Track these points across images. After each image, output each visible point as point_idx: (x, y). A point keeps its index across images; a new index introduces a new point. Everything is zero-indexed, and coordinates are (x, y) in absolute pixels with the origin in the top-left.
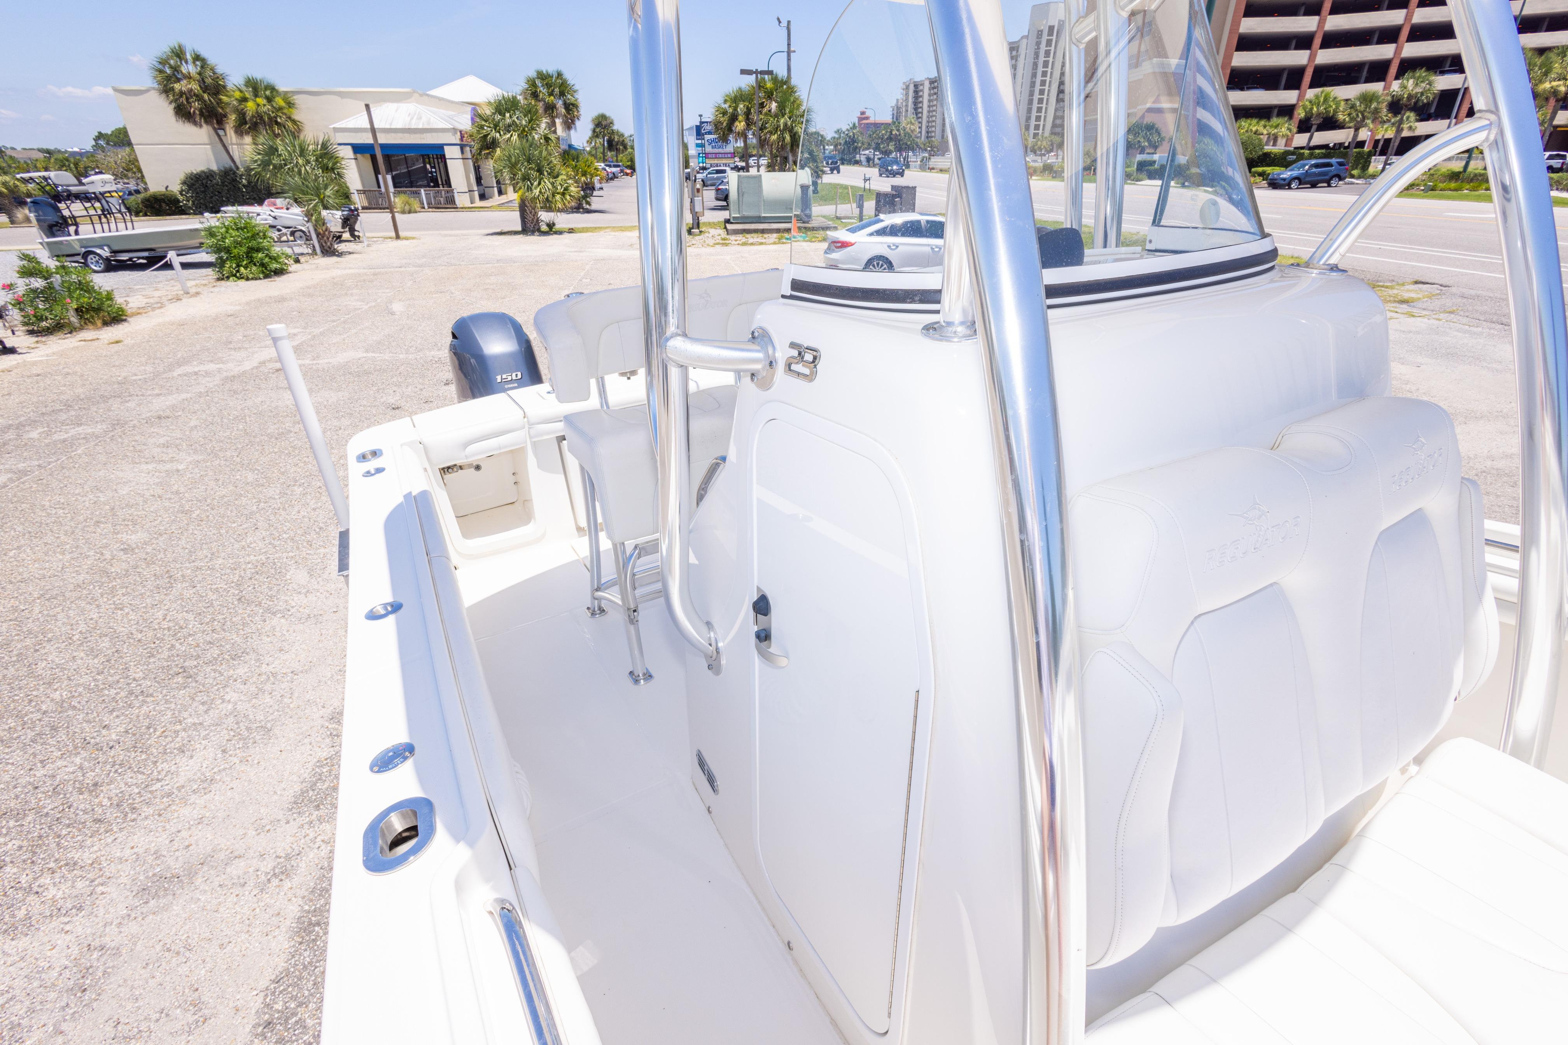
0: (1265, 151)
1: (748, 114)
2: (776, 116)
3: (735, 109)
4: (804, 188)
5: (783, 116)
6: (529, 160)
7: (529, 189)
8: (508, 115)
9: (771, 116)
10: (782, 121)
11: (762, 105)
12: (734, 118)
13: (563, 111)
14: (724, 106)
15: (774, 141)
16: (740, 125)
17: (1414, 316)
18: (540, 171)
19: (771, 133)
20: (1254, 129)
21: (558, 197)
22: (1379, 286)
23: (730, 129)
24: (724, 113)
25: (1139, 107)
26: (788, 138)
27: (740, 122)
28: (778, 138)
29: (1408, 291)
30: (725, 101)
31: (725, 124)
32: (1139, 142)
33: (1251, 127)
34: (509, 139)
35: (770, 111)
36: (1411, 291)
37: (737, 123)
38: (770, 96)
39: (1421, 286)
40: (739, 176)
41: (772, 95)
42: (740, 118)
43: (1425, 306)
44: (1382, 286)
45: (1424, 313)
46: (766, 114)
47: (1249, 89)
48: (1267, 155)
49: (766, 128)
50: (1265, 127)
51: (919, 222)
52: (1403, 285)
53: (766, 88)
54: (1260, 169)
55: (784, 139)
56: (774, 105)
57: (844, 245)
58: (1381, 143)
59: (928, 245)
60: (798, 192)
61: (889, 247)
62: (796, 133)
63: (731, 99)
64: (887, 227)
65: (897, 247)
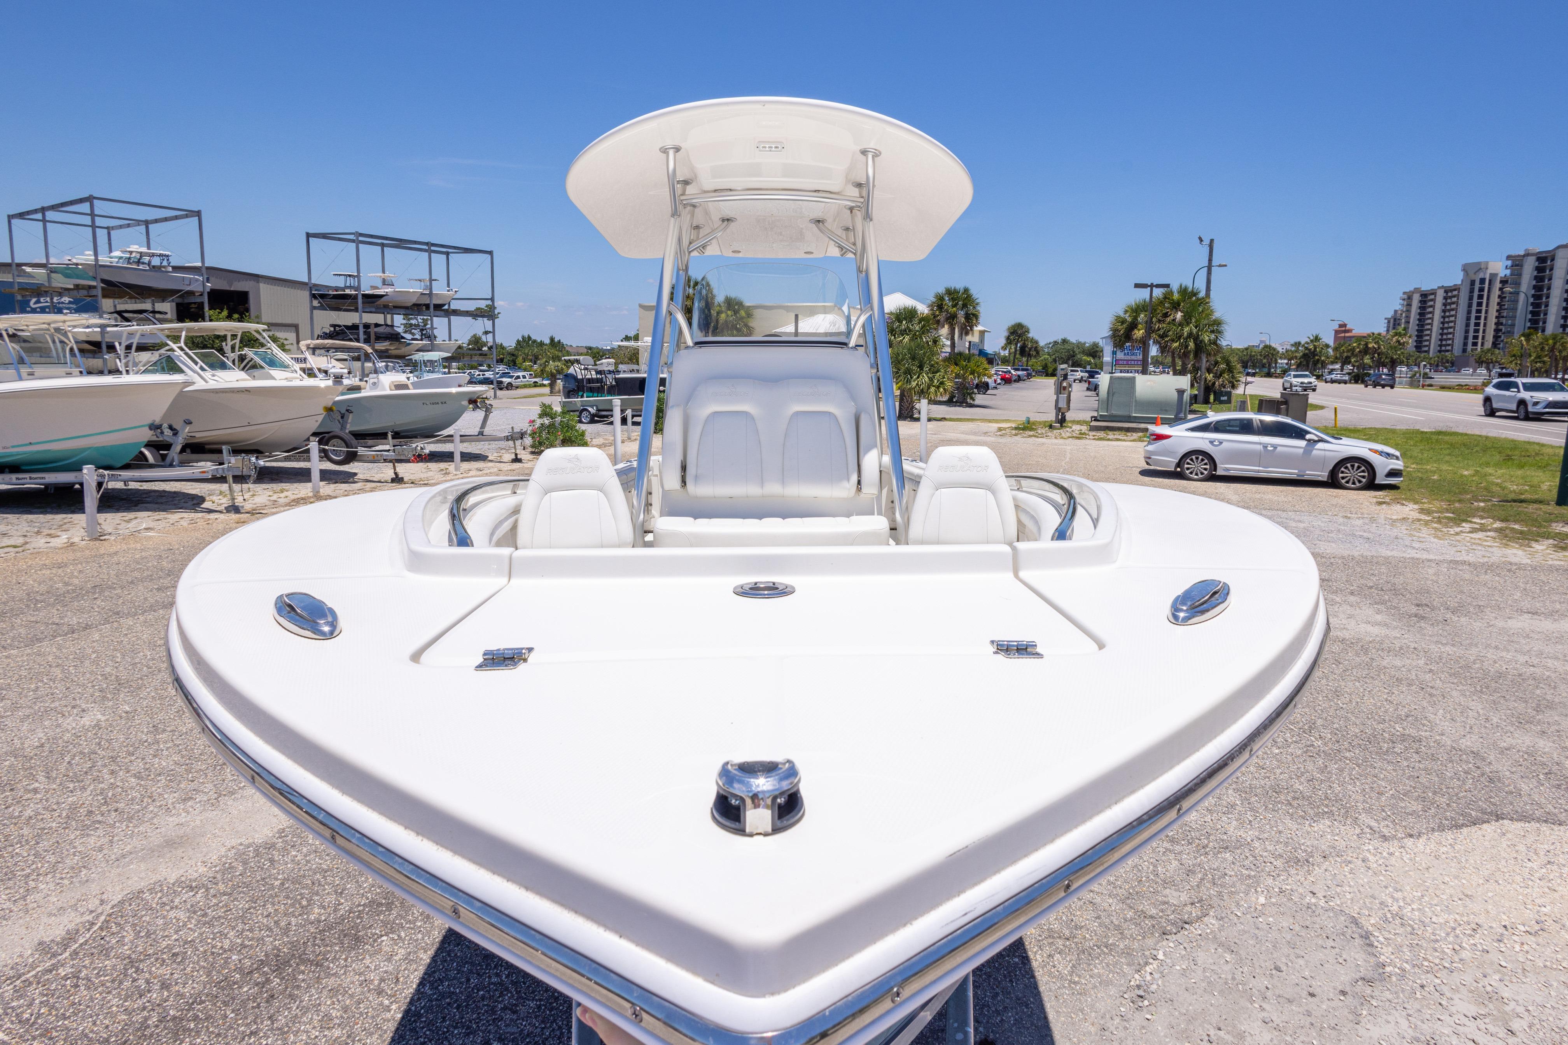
1: (1149, 321)
2: (1180, 324)
3: (1135, 318)
4: (1181, 392)
5: (1188, 324)
6: (913, 358)
7: (909, 382)
8: (904, 322)
9: (1174, 325)
10: (1186, 330)
11: (1166, 315)
12: (1133, 326)
13: (963, 319)
14: (1123, 315)
15: (1176, 348)
16: (1139, 333)
18: (921, 367)
19: (1173, 341)
21: (933, 389)
23: (1128, 336)
24: (1123, 322)
26: (1192, 345)
27: (1139, 330)
28: (1180, 344)
30: (1126, 312)
31: (1122, 332)
34: (901, 341)
35: (1174, 320)
37: (1136, 331)
38: (1176, 306)
40: (1111, 377)
41: (1179, 305)
42: (1140, 326)
46: (1169, 323)
49: (1167, 336)
51: (1252, 420)
53: (1173, 300)
55: (1187, 347)
56: (1179, 315)
57: (1160, 437)
59: (1260, 444)
60: (1175, 395)
61: (1211, 442)
62: (1202, 341)
63: (1132, 309)
64: (1211, 423)
65: (1221, 443)
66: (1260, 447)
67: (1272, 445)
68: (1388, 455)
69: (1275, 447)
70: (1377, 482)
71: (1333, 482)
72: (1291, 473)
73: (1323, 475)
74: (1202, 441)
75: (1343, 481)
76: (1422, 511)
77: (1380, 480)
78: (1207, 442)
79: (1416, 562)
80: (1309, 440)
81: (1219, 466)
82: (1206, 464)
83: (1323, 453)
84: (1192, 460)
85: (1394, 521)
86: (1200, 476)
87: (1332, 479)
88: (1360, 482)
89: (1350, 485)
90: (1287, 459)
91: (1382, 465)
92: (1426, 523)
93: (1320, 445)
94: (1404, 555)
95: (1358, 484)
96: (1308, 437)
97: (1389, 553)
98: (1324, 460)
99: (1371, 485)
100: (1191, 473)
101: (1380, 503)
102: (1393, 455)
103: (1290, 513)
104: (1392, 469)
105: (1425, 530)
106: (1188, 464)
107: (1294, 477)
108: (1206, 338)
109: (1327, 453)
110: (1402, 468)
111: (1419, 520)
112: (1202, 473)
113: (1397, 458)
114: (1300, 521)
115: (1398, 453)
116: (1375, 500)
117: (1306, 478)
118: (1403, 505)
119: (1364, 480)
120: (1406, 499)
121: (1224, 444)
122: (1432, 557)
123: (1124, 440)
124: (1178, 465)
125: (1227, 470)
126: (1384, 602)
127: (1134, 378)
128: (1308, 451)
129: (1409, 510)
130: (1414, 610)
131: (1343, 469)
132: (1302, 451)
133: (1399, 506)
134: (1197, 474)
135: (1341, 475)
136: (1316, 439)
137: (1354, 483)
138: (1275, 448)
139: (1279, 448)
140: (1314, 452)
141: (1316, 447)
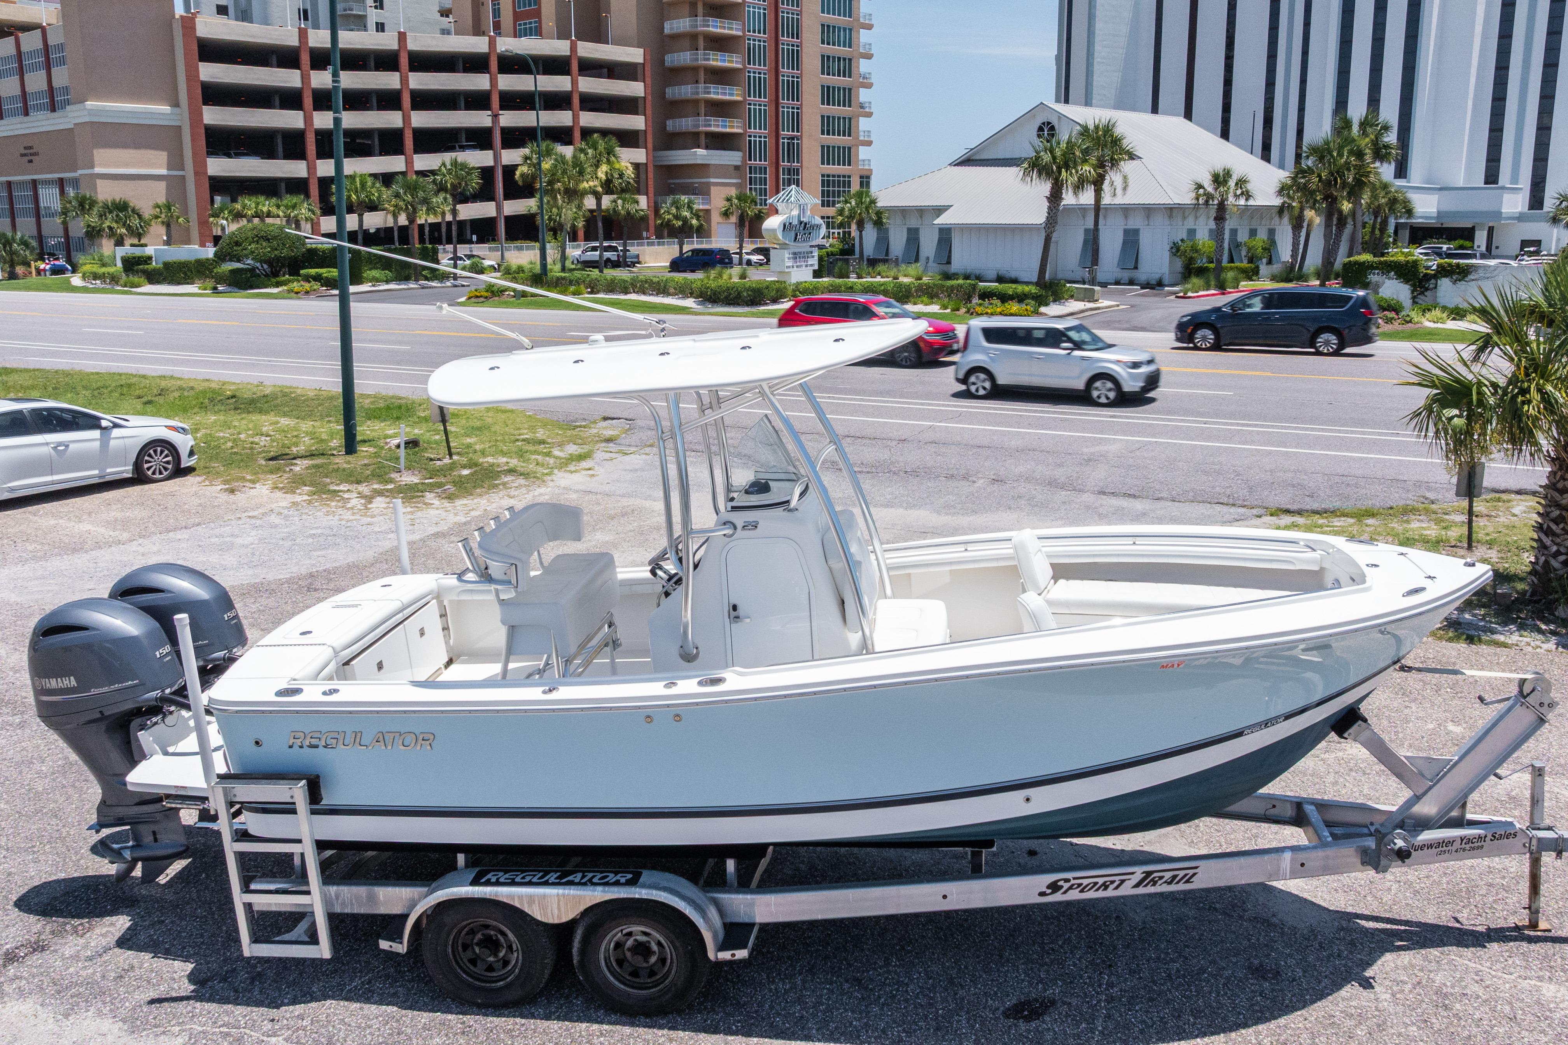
0: (309, 246)
17: (626, 454)
20: (265, 209)
22: (577, 427)
25: (80, 172)
29: (604, 428)
32: (110, 228)
33: (260, 207)
36: (608, 429)
39: (610, 421)
43: (627, 441)
44: (580, 426)
45: (633, 449)
47: (238, 155)
48: (312, 252)
50: (278, 207)
52: (595, 422)
54: (313, 271)
58: (427, 229)
59: (47, 444)
66: (45, 450)
67: (60, 444)
68: (183, 432)
71: (138, 477)
72: (90, 475)
73: (126, 470)
75: (151, 473)
77: (185, 463)
80: (103, 429)
83: (122, 441)
87: (138, 474)
88: (166, 469)
89: (157, 476)
90: (83, 459)
91: (182, 444)
93: (116, 432)
95: (165, 473)
96: (100, 424)
98: (125, 450)
104: (187, 447)
107: (96, 481)
109: (126, 441)
117: (108, 478)
119: (170, 467)
125: (12, 490)
128: (104, 442)
131: (146, 458)
132: (98, 444)
135: (146, 466)
136: (110, 425)
137: (161, 473)
138: (67, 446)
139: (71, 446)
140: (111, 443)
141: (113, 436)
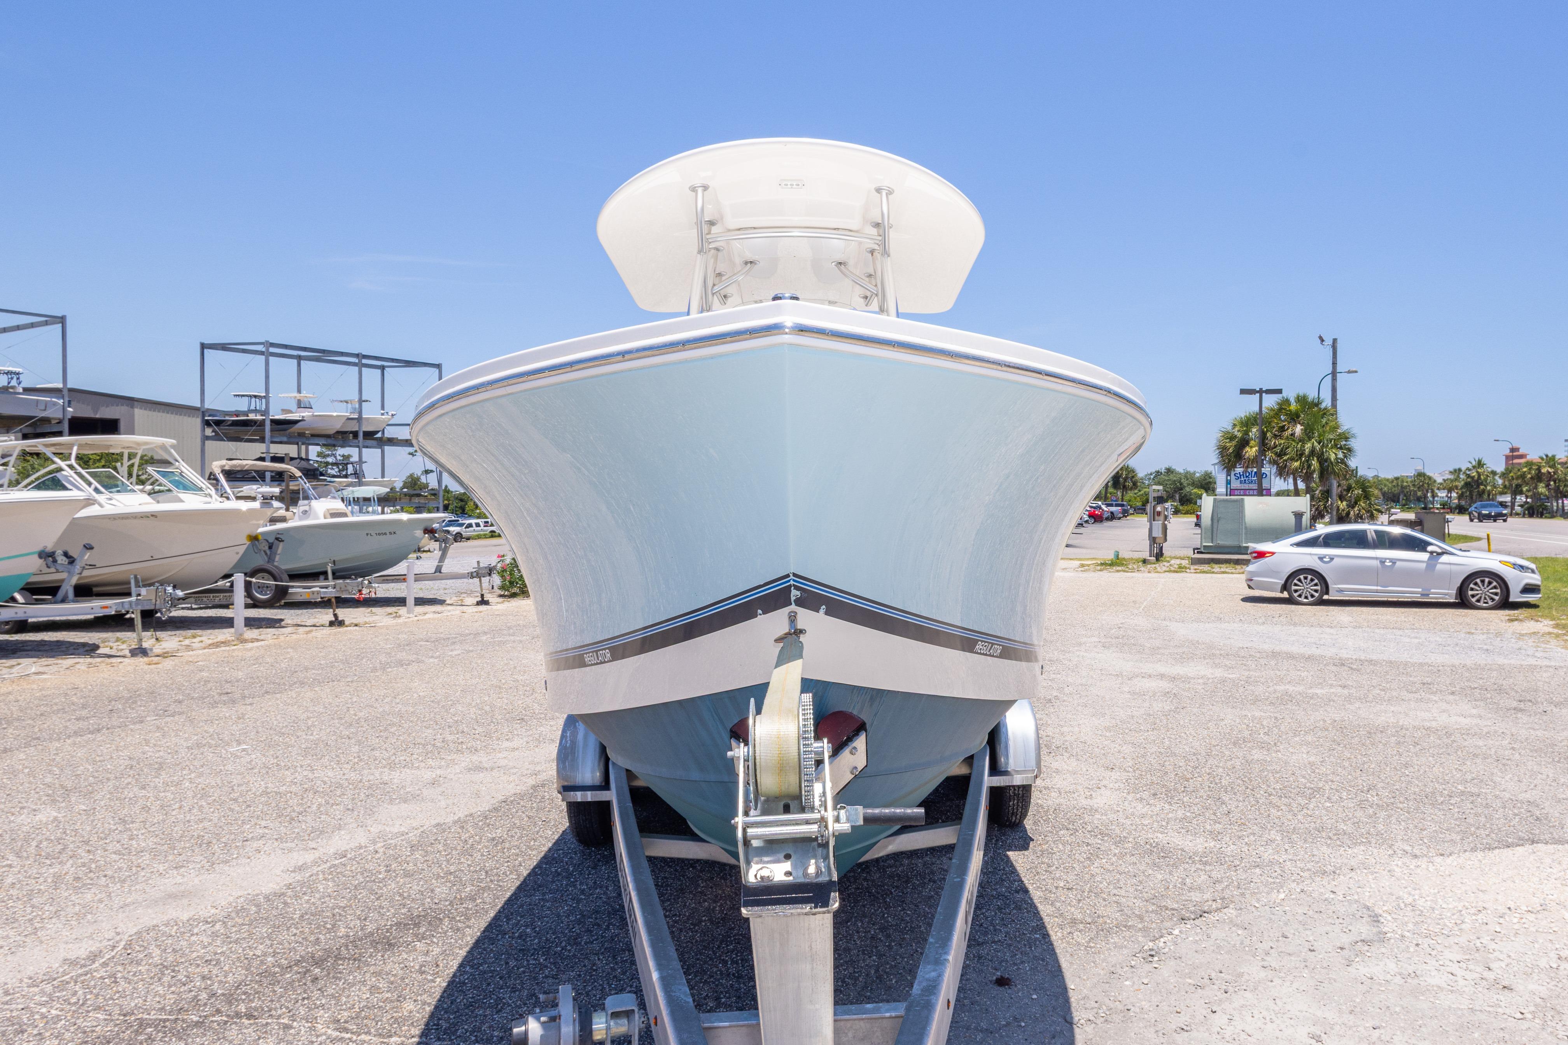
1: (1263, 436)
2: (1301, 440)
3: (1246, 433)
4: (1298, 516)
5: (1310, 439)
9: (1293, 440)
10: (1308, 446)
11: (1282, 429)
12: (1244, 443)
14: (1231, 430)
16: (1251, 451)
19: (1292, 459)
23: (1238, 455)
24: (1232, 438)
26: (1315, 464)
27: (1251, 447)
28: (1302, 463)
30: (1235, 425)
31: (1231, 450)
35: (1293, 435)
37: (1247, 449)
38: (1294, 418)
40: (1215, 500)
41: (1298, 417)
42: (1252, 443)
46: (1287, 439)
49: (1285, 454)
51: (1366, 531)
53: (1290, 410)
55: (1309, 466)
56: (1299, 429)
57: (1262, 555)
59: (1376, 558)
60: (1292, 519)
61: (1321, 558)
62: (1327, 460)
63: (1242, 423)
64: (1320, 536)
65: (1332, 559)
66: (1376, 563)
67: (1391, 560)
68: (1522, 568)
69: (1394, 561)
70: (1511, 599)
71: (1462, 602)
72: (1415, 592)
73: (1450, 594)
74: (1309, 557)
75: (1474, 600)
76: (1557, 626)
77: (1515, 596)
78: (1316, 558)
79: (1532, 668)
80: (1432, 553)
81: (1332, 587)
82: (1316, 585)
83: (1448, 567)
84: (1300, 580)
85: (1523, 635)
86: (1311, 599)
87: (1461, 599)
88: (1493, 600)
89: (1482, 604)
90: (1409, 576)
91: (1516, 580)
92: (1557, 636)
93: (1444, 558)
94: (1523, 663)
95: (1491, 603)
96: (1430, 548)
97: (1506, 662)
98: (1451, 575)
99: (1506, 604)
100: (1300, 596)
101: (1511, 620)
102: (1528, 568)
103: (1407, 631)
104: (1527, 585)
105: (1554, 642)
106: (1296, 585)
107: (1417, 597)
108: (1332, 455)
109: (1453, 567)
110: (1539, 583)
111: (1550, 633)
112: (1312, 596)
113: (1533, 572)
114: (1416, 638)
115: (1533, 566)
116: (1507, 618)
117: (1432, 598)
118: (1537, 621)
119: (1497, 598)
120: (1542, 616)
121: (1336, 560)
122: (1553, 664)
123: (1232, 573)
124: (1285, 587)
125: (1341, 591)
126: (1484, 700)
127: (1243, 500)
128: (1431, 565)
129: (1544, 626)
130: (1515, 704)
131: (1472, 586)
132: (1424, 565)
133: (1532, 622)
134: (1306, 598)
135: (1470, 593)
136: (1439, 551)
137: (1486, 602)
138: (1394, 563)
139: (1398, 564)
140: (1439, 567)
141: (1440, 560)
